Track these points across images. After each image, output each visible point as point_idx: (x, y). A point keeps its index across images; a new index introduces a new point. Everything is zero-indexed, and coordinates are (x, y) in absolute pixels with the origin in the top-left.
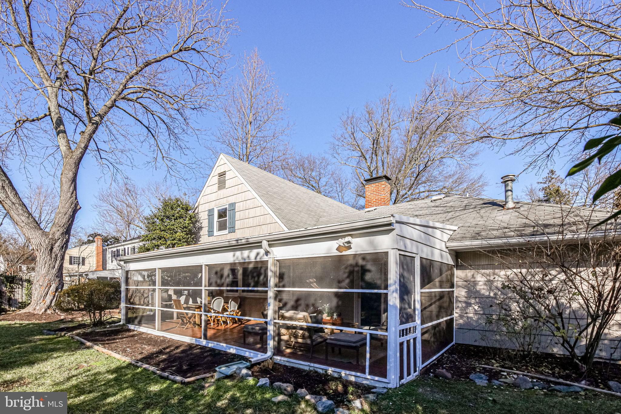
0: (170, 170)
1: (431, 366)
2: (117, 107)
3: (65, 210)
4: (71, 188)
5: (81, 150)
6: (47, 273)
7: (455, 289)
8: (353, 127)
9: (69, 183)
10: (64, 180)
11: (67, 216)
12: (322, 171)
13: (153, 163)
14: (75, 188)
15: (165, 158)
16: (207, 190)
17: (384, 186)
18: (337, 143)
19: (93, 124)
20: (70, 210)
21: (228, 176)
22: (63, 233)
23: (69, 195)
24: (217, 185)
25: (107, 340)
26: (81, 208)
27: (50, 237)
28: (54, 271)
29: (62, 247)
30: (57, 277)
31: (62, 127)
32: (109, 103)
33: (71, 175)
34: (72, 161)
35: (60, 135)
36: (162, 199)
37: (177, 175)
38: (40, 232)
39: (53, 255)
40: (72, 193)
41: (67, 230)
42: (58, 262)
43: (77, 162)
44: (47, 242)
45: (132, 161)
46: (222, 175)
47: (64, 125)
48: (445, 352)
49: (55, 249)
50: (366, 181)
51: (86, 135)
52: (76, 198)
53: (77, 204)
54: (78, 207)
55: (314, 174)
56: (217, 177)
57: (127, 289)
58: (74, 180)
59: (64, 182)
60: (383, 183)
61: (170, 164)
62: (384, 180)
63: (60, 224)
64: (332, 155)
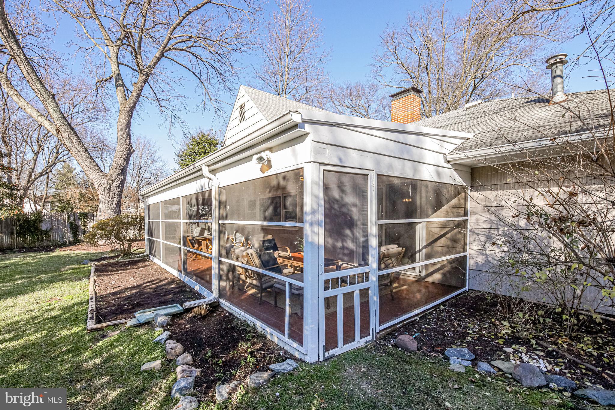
0: (218, 112)
1: (405, 326)
2: (167, 57)
3: (120, 153)
4: (126, 134)
5: (133, 99)
6: (107, 209)
7: (468, 218)
8: (394, 44)
9: (124, 130)
10: (119, 127)
11: (122, 158)
12: (371, 98)
13: (202, 106)
14: (129, 134)
15: (212, 100)
16: (232, 124)
17: (411, 100)
18: (379, 64)
19: (144, 75)
20: (125, 153)
21: (246, 108)
22: (119, 174)
23: (124, 140)
24: (239, 118)
25: (120, 270)
26: (134, 151)
27: (109, 177)
28: (113, 207)
29: (119, 186)
30: (115, 212)
31: (120, 82)
32: (158, 54)
33: (125, 122)
34: (126, 110)
35: (118, 88)
36: (190, 136)
37: (225, 115)
38: (100, 174)
39: (111, 194)
40: (127, 138)
41: (122, 171)
42: (115, 199)
43: (130, 110)
44: (106, 182)
45: (186, 106)
46: (242, 107)
47: (122, 80)
48: (443, 303)
49: (112, 188)
50: (392, 96)
51: (138, 86)
52: (130, 142)
53: (131, 148)
54: (132, 150)
55: (362, 102)
56: (239, 110)
57: (149, 222)
58: (128, 126)
59: (119, 129)
60: (411, 96)
61: (217, 105)
62: (412, 92)
63: (116, 166)
64: (374, 78)
